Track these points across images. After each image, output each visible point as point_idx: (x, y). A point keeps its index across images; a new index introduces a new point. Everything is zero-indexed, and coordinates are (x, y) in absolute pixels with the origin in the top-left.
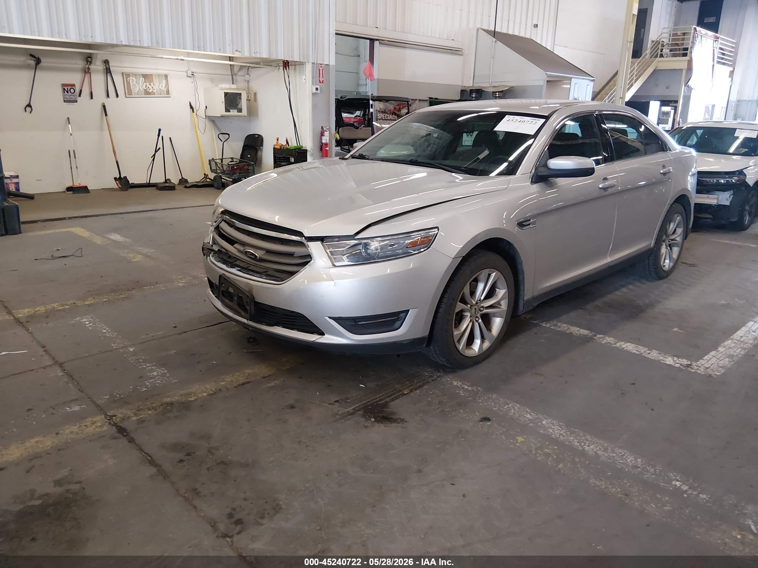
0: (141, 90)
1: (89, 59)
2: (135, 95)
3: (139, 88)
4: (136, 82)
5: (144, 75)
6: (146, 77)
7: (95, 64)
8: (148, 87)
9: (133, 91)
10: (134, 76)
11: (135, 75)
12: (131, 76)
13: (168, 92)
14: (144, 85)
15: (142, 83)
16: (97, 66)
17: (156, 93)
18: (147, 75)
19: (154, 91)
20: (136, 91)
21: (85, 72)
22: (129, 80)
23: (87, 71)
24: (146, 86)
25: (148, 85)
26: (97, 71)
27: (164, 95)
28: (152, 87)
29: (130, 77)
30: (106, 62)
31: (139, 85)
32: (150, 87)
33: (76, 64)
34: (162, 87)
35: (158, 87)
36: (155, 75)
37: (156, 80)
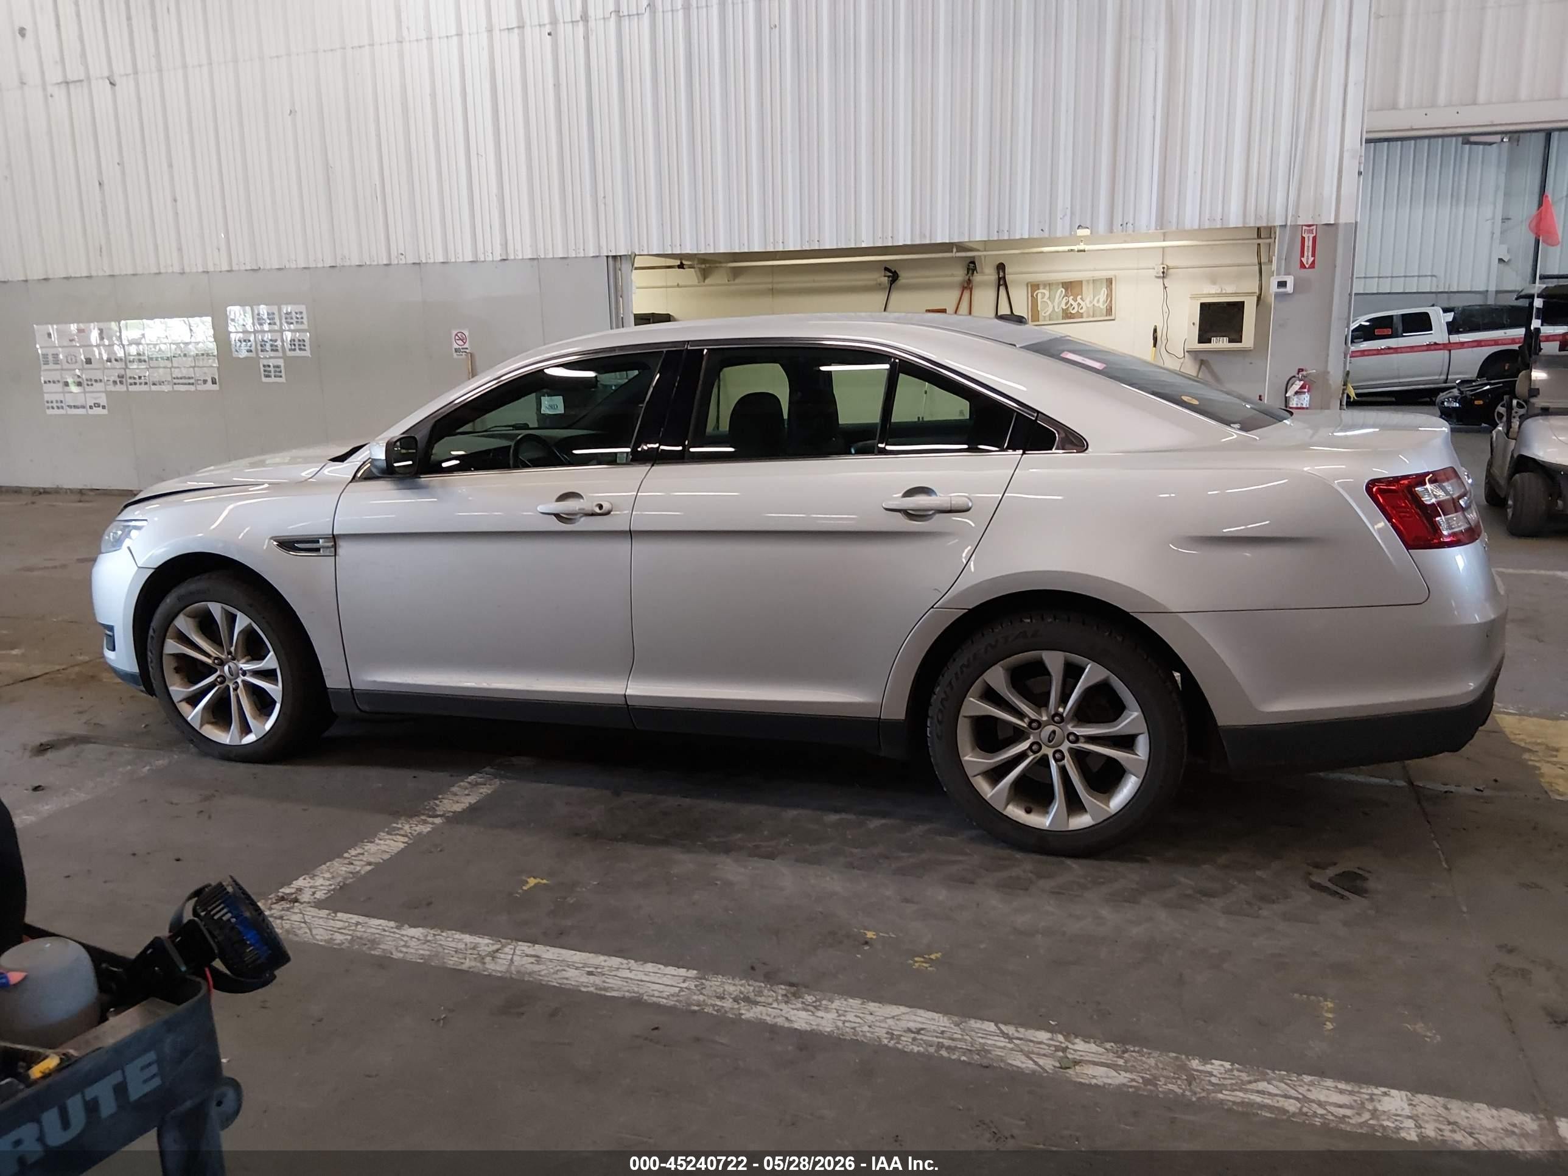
0: (1056, 310)
1: (972, 266)
2: (1045, 320)
3: (1054, 307)
4: (1049, 298)
5: (1065, 283)
6: (1071, 287)
7: (983, 273)
8: (1072, 305)
9: (1042, 314)
10: (1048, 288)
11: (1049, 285)
12: (1041, 287)
13: (1109, 311)
14: (1064, 301)
15: (1060, 296)
16: (987, 275)
17: (1085, 315)
18: (1071, 282)
19: (1081, 311)
20: (1048, 314)
21: (964, 288)
22: (1037, 295)
23: (967, 286)
24: (1067, 304)
25: (1071, 301)
26: (984, 284)
27: (1101, 316)
28: (1079, 304)
29: (1039, 289)
30: (1001, 267)
31: (1053, 302)
32: (1075, 305)
33: (952, 275)
34: (1098, 301)
35: (1091, 302)
36: (1088, 281)
37: (1087, 291)
